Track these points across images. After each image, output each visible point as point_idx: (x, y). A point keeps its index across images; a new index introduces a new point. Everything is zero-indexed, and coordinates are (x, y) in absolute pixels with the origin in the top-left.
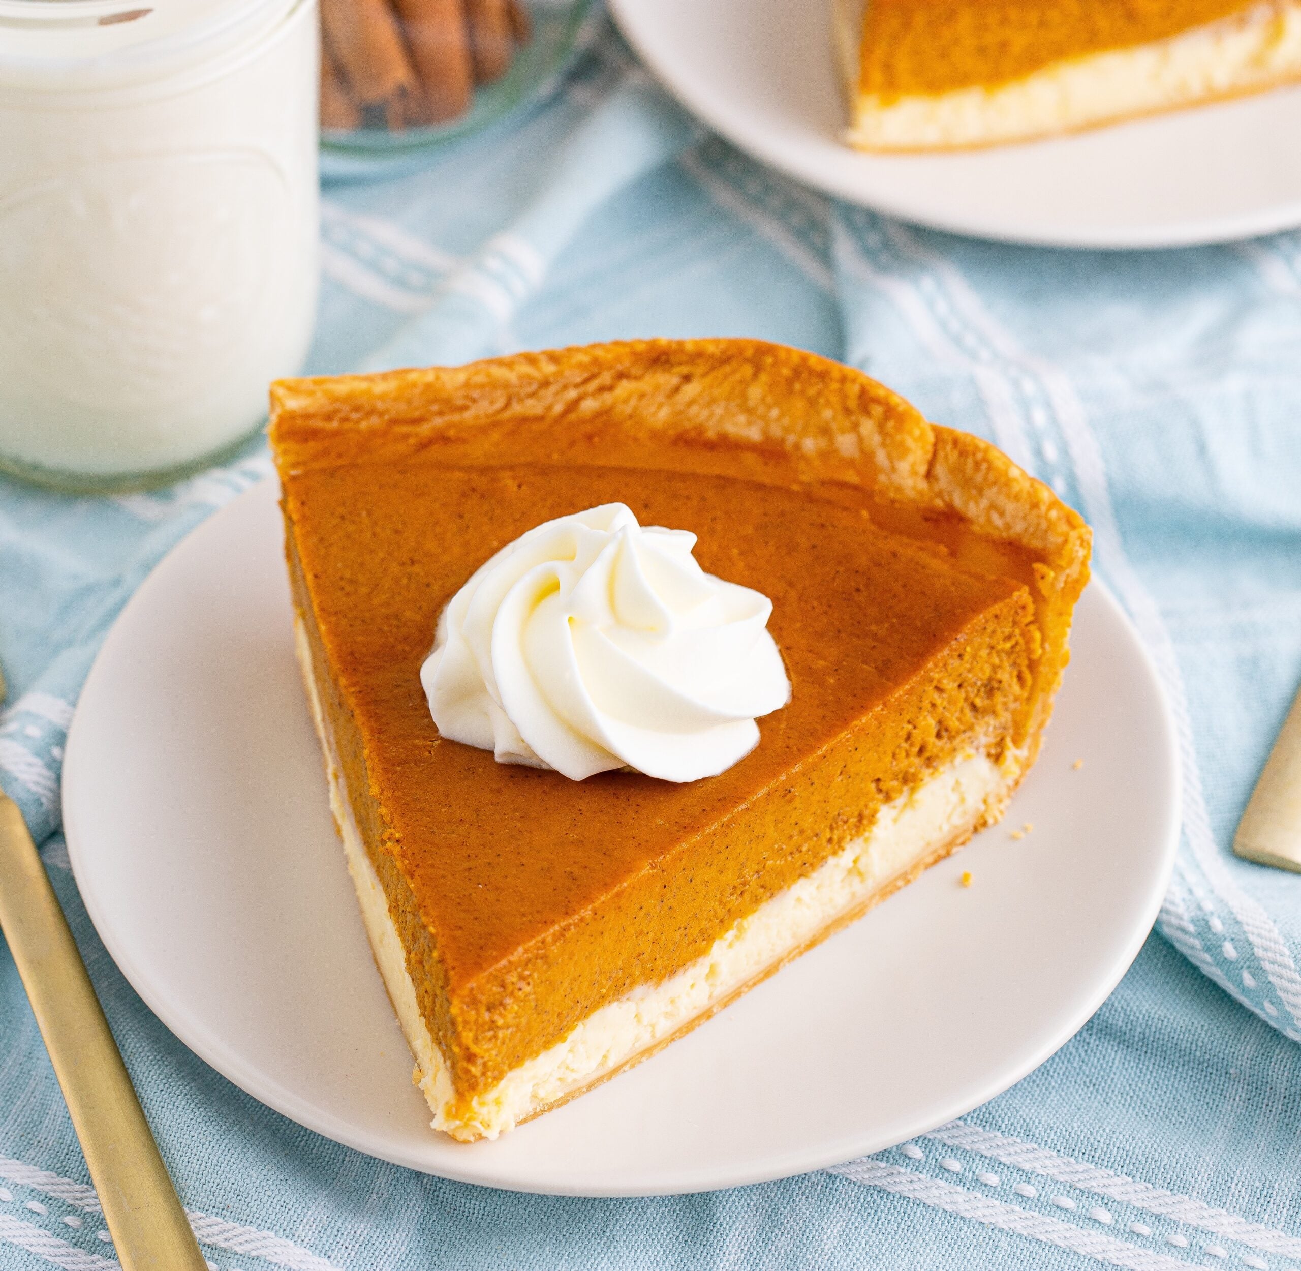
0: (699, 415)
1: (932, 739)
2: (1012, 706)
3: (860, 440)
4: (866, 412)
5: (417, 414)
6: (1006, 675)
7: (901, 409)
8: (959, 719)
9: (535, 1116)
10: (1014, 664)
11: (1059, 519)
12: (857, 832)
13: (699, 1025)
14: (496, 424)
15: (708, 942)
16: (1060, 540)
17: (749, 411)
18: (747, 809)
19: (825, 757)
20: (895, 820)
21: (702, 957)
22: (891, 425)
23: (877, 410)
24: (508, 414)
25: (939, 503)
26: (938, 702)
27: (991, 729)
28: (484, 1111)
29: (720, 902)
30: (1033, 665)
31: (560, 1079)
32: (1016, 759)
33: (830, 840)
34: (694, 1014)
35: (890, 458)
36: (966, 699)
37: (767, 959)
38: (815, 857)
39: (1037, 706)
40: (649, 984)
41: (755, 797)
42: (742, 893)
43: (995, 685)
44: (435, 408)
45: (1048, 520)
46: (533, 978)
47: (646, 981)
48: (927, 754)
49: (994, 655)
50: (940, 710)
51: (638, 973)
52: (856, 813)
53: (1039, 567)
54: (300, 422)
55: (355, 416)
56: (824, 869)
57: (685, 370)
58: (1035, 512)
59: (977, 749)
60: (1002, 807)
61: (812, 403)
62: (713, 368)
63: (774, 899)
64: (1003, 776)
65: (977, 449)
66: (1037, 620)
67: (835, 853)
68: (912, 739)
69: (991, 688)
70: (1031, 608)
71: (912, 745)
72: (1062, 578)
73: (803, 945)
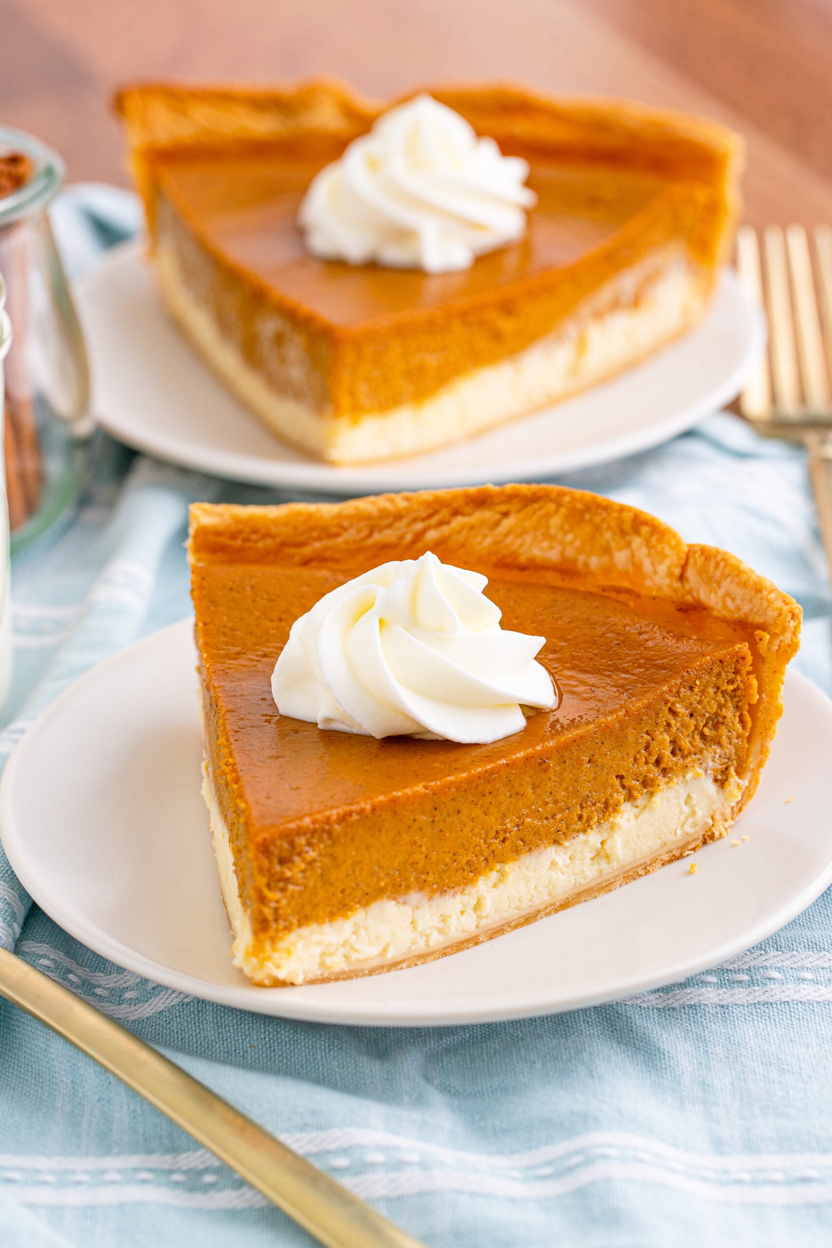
0: (512, 543)
1: (667, 753)
2: (735, 741)
3: (633, 555)
4: (637, 531)
5: (301, 539)
6: (729, 713)
7: (662, 527)
8: (691, 743)
9: (324, 980)
10: (737, 707)
11: (776, 599)
12: (603, 816)
13: (468, 948)
14: (360, 550)
15: (475, 875)
16: (776, 614)
17: (551, 538)
18: (507, 765)
19: (575, 741)
20: (636, 817)
21: (470, 886)
22: (654, 539)
23: (645, 530)
24: (371, 541)
25: (689, 598)
26: (673, 722)
27: (717, 756)
28: (276, 955)
29: (485, 842)
30: (753, 709)
31: (346, 957)
32: (739, 787)
33: (580, 817)
34: (463, 936)
35: (653, 565)
36: (696, 727)
37: (527, 907)
38: (567, 828)
39: (756, 747)
40: (423, 893)
41: (515, 756)
42: (504, 841)
43: (721, 720)
44: (315, 534)
45: (768, 601)
46: (319, 847)
47: (421, 889)
48: (663, 765)
49: (720, 694)
50: (674, 729)
51: (412, 879)
52: (603, 800)
53: (758, 632)
54: (212, 538)
55: (254, 537)
56: (575, 842)
57: (504, 508)
58: (759, 595)
59: (706, 771)
60: (727, 825)
61: (597, 528)
62: (526, 506)
63: (532, 854)
64: (726, 799)
65: (718, 552)
66: (756, 670)
67: (584, 831)
68: (651, 748)
69: (716, 722)
70: (750, 659)
71: (650, 754)
72: (777, 642)
73: (558, 904)
